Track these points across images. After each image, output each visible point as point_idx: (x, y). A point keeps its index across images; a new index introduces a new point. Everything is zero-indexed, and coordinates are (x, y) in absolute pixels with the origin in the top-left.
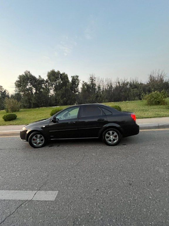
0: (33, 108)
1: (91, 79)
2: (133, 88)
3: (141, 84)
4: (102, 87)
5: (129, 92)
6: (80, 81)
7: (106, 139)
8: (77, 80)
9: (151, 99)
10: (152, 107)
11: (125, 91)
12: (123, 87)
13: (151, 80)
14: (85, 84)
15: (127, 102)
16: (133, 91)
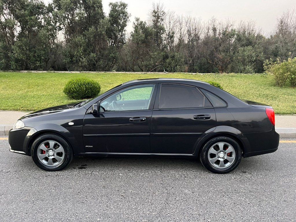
0: (14, 70)
1: (155, 16)
2: (243, 46)
3: (260, 37)
4: (178, 35)
5: (234, 53)
6: (130, 18)
7: (210, 159)
8: (123, 13)
9: (285, 73)
10: (284, 90)
11: (227, 51)
12: (223, 40)
13: (281, 30)
14: (140, 26)
15: (232, 76)
16: (244, 51)
